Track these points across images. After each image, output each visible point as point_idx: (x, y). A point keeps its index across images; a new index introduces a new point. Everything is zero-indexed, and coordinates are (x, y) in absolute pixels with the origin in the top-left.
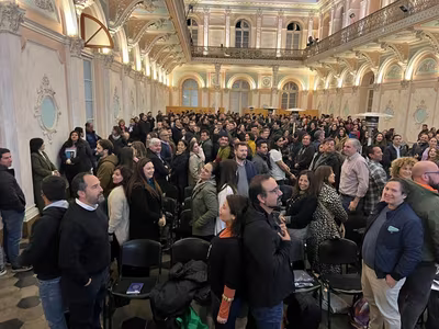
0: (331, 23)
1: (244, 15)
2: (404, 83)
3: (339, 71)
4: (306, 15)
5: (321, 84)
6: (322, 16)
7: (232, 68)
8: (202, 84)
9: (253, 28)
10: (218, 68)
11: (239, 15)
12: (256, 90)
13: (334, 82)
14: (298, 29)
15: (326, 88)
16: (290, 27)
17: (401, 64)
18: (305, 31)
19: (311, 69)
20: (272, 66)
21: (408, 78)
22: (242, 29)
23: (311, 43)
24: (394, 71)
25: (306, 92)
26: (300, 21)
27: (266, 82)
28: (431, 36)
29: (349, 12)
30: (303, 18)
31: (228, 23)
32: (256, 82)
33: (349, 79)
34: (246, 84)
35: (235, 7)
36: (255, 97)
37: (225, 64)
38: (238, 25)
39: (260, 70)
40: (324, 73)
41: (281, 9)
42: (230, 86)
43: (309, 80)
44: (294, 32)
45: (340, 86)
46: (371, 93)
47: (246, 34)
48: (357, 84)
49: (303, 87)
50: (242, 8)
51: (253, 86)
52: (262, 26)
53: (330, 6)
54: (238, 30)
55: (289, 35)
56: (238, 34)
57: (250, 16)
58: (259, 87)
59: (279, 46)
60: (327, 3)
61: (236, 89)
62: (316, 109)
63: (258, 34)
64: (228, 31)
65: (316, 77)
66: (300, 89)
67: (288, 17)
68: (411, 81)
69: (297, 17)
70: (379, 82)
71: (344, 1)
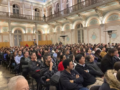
0: (53, 9)
1: (16, 2)
4: (41, 6)
5: (51, 31)
6: (47, 7)
9: (21, 8)
11: (14, 2)
12: (25, 34)
16: (36, 10)
18: (41, 12)
19: (49, 25)
22: (16, 8)
24: (93, 22)
25: (45, 34)
26: (39, 8)
27: (29, 31)
30: (40, 7)
31: (9, 4)
32: (25, 31)
33: (67, 28)
34: (20, 32)
36: (25, 37)
38: (14, 6)
39: (26, 25)
40: (54, 26)
41: (32, 3)
42: (13, 32)
44: (37, 12)
45: (63, 30)
47: (18, 10)
48: (73, 28)
51: (24, 32)
52: (25, 8)
53: (51, 3)
54: (14, 8)
55: (35, 13)
56: (14, 10)
57: (19, 3)
58: (27, 32)
59: (32, 15)
60: (49, 3)
61: (16, 34)
62: (50, 40)
63: (24, 11)
64: (9, 8)
65: (48, 28)
66: (42, 33)
67: (35, 6)
68: (105, 24)
69: (38, 7)
70: (86, 26)
71: (59, 1)
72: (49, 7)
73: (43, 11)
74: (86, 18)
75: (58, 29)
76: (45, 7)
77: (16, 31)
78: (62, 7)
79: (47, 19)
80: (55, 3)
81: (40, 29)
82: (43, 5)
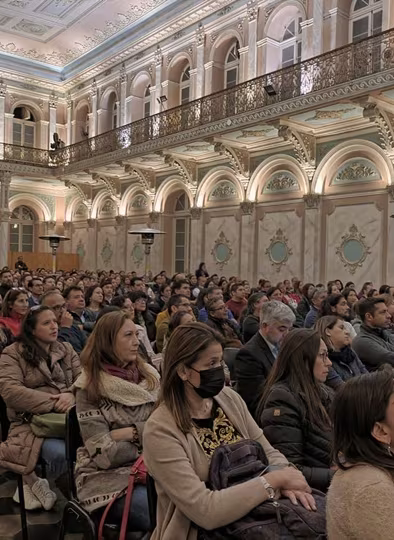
0: (91, 115)
2: (246, 206)
3: (121, 188)
4: (46, 98)
6: (72, 104)
14: (32, 119)
16: (19, 113)
17: (239, 177)
18: (44, 123)
19: (67, 183)
21: (251, 199)
23: (58, 144)
25: (52, 224)
26: (36, 107)
28: (297, 136)
29: (126, 101)
30: (39, 102)
33: (138, 203)
40: (90, 193)
41: (1, 81)
43: (57, 203)
44: (24, 122)
45: (122, 212)
46: (181, 224)
48: (157, 209)
49: (46, 216)
53: (89, 90)
60: (82, 85)
62: (74, 252)
65: (69, 199)
66: (41, 219)
67: (15, 96)
68: (256, 203)
69: (29, 98)
70: (199, 204)
71: (117, 85)
72: (80, 105)
73: (53, 117)
74: (199, 172)
75: (107, 207)
76: (63, 102)
78: (125, 111)
79: (68, 155)
80: (104, 89)
81: (35, 199)
82: (53, 93)
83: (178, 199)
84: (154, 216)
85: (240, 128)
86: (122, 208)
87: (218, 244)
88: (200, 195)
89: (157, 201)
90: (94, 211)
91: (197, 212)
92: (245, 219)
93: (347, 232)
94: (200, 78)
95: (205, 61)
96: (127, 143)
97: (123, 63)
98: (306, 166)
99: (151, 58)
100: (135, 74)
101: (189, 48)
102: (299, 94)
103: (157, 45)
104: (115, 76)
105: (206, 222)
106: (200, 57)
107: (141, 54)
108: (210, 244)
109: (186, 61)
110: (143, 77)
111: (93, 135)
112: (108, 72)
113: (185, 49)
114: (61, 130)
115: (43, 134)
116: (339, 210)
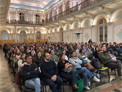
0: (48, 15)
1: (22, 11)
2: (71, 30)
3: (53, 28)
4: (41, 13)
5: (47, 32)
6: (45, 13)
7: (20, 27)
8: (9, 32)
9: (25, 15)
10: (15, 27)
11: (20, 11)
12: (28, 34)
13: (51, 31)
14: (39, 17)
15: (49, 33)
16: (37, 16)
17: (70, 25)
18: (41, 17)
19: (45, 27)
20: (33, 26)
21: (72, 29)
22: (22, 16)
23: (43, 21)
24: (68, 27)
25: (43, 34)
27: (31, 32)
28: (77, 18)
29: (53, 12)
30: (40, 14)
31: (17, 13)
33: (56, 30)
34: (25, 32)
35: (19, 9)
36: (28, 36)
37: (18, 26)
38: (20, 14)
39: (29, 28)
41: (33, 11)
42: (19, 32)
43: (44, 31)
44: (38, 17)
45: (53, 32)
46: (62, 33)
47: (23, 17)
49: (42, 33)
50: (21, 9)
51: (27, 33)
52: (28, 15)
53: (47, 11)
54: (21, 16)
55: (36, 18)
56: (20, 17)
57: (24, 12)
58: (29, 33)
59: (34, 21)
60: (46, 10)
61: (21, 34)
63: (27, 17)
64: (17, 16)
65: (46, 30)
67: (36, 13)
69: (38, 13)
70: (64, 30)
71: (51, 10)
72: (46, 14)
73: (42, 16)
74: (64, 24)
76: (44, 13)
77: (21, 32)
79: (45, 22)
81: (40, 30)
82: (42, 12)
83: (62, 29)
84: (58, 32)
85: (68, 17)
86: (53, 31)
87: (68, 37)
88: (65, 28)
89: (58, 30)
90: (49, 32)
91: (64, 31)
92: (71, 32)
93: (86, 34)
94: (64, 8)
95: (64, 5)
96: (53, 20)
97: (52, 6)
98: (79, 23)
99: (56, 5)
100: (54, 8)
101: (62, 3)
102: (78, 10)
103: (57, 3)
104: (51, 8)
105: (65, 33)
106: (63, 4)
107: (55, 4)
108: (66, 37)
109: (61, 5)
110: (55, 8)
111: (48, 18)
112: (50, 8)
113: (61, 3)
114: (44, 18)
115: (41, 19)
116: (85, 30)
